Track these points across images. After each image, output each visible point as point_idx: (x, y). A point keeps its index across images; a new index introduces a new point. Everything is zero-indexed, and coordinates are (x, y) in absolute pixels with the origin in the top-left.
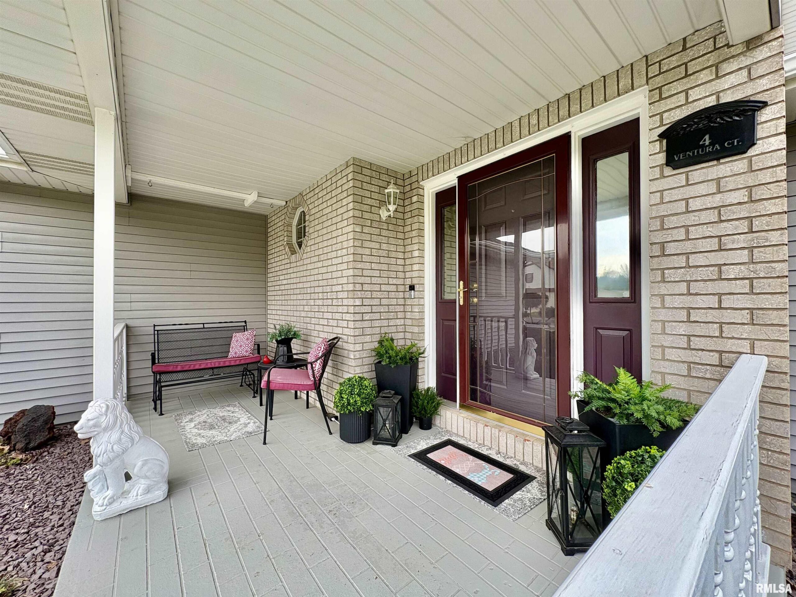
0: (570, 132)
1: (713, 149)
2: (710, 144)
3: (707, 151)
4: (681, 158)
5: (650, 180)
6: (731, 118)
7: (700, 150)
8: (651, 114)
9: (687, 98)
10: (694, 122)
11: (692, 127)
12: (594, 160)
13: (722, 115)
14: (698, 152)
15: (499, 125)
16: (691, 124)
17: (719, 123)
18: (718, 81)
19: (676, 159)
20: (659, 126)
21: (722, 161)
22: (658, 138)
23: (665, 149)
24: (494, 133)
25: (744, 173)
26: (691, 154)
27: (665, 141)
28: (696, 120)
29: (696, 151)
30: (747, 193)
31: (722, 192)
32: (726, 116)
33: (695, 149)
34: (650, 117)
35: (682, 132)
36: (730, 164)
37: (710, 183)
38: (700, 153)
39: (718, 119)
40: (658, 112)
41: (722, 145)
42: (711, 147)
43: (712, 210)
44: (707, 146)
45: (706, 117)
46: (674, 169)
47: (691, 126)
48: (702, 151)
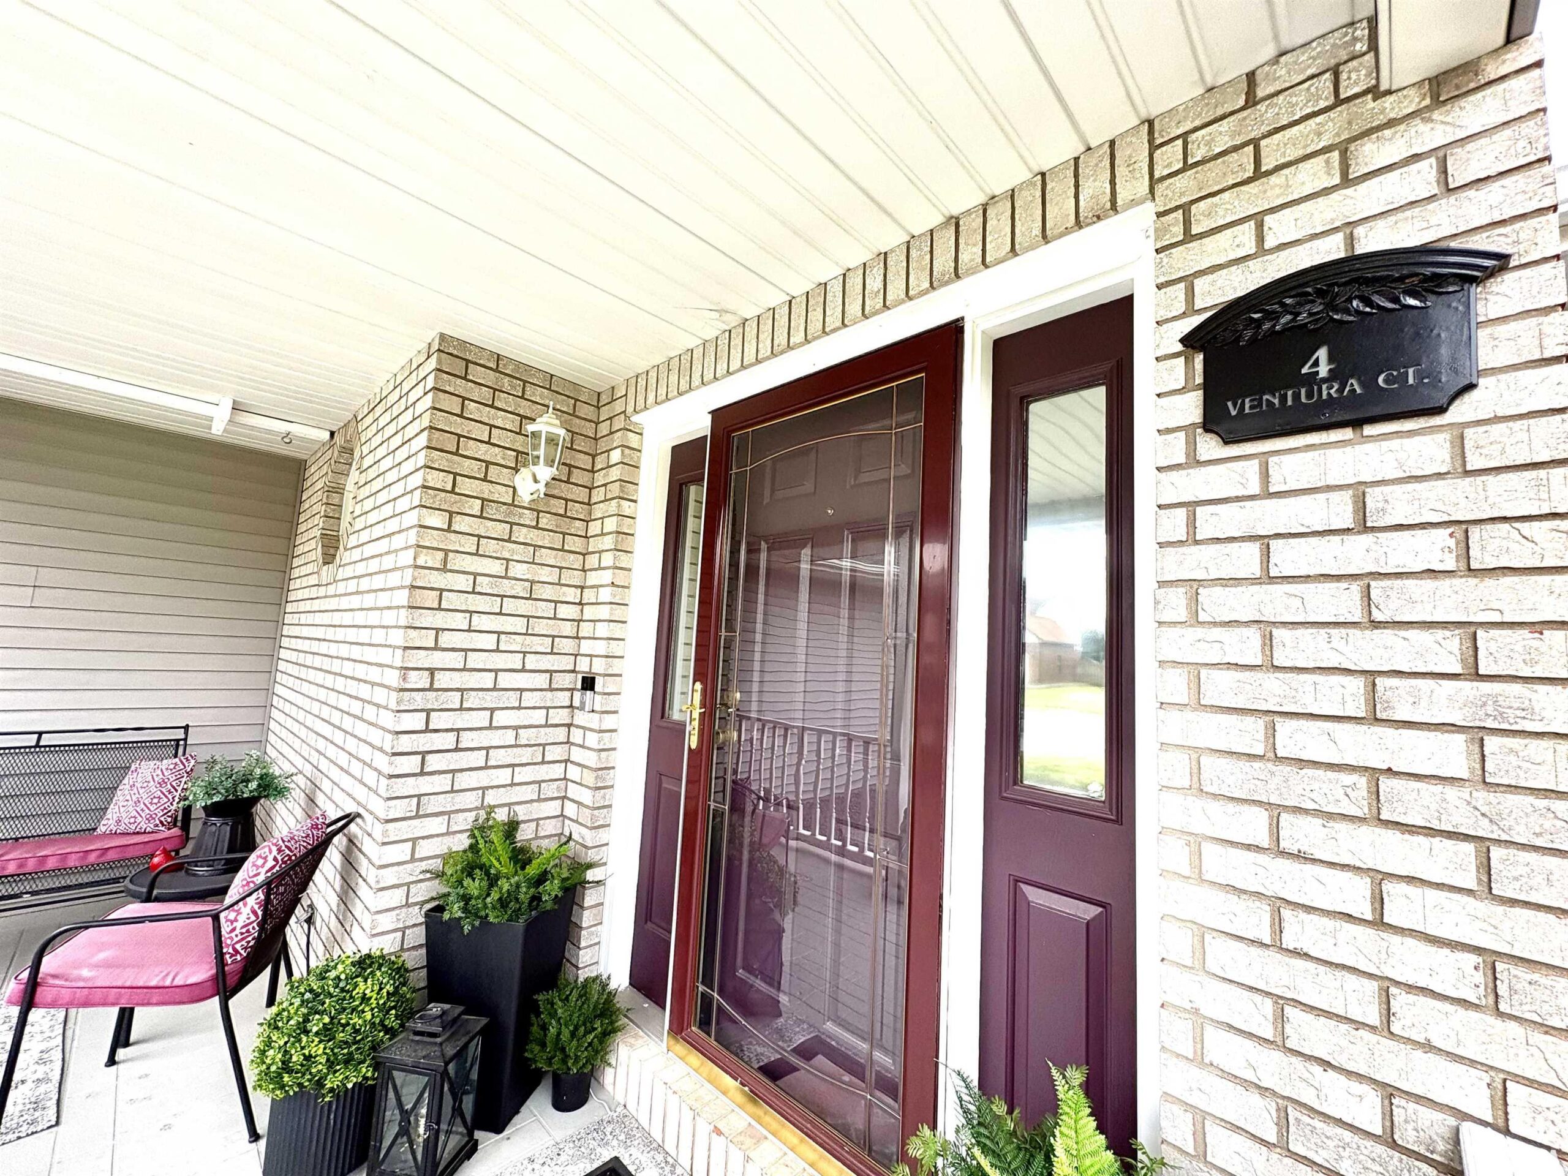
0: (962, 318)
1: (1340, 391)
2: (1333, 376)
3: (1324, 396)
4: (1247, 411)
5: (1158, 469)
6: (1396, 300)
7: (1303, 391)
8: (1162, 279)
9: (1260, 238)
10: (1283, 305)
11: (1278, 318)
12: (1022, 399)
13: (1367, 291)
14: (1297, 397)
15: (798, 289)
16: (1274, 312)
17: (1358, 312)
18: (1349, 191)
19: (1234, 413)
20: (1184, 315)
21: (1369, 430)
22: (1179, 347)
23: (1199, 380)
24: (787, 307)
25: (1439, 476)
26: (1276, 401)
27: (1199, 359)
28: (1289, 301)
29: (1290, 393)
30: (1452, 543)
31: (1373, 529)
32: (1377, 293)
33: (1288, 387)
34: (1159, 287)
35: (1248, 334)
36: (1395, 443)
37: (1335, 496)
38: (1303, 400)
39: (1355, 303)
40: (1181, 274)
41: (1369, 384)
42: (1336, 386)
43: (1344, 585)
44: (1324, 380)
45: (1320, 293)
46: (1226, 443)
47: (1274, 316)
48: (1309, 395)
